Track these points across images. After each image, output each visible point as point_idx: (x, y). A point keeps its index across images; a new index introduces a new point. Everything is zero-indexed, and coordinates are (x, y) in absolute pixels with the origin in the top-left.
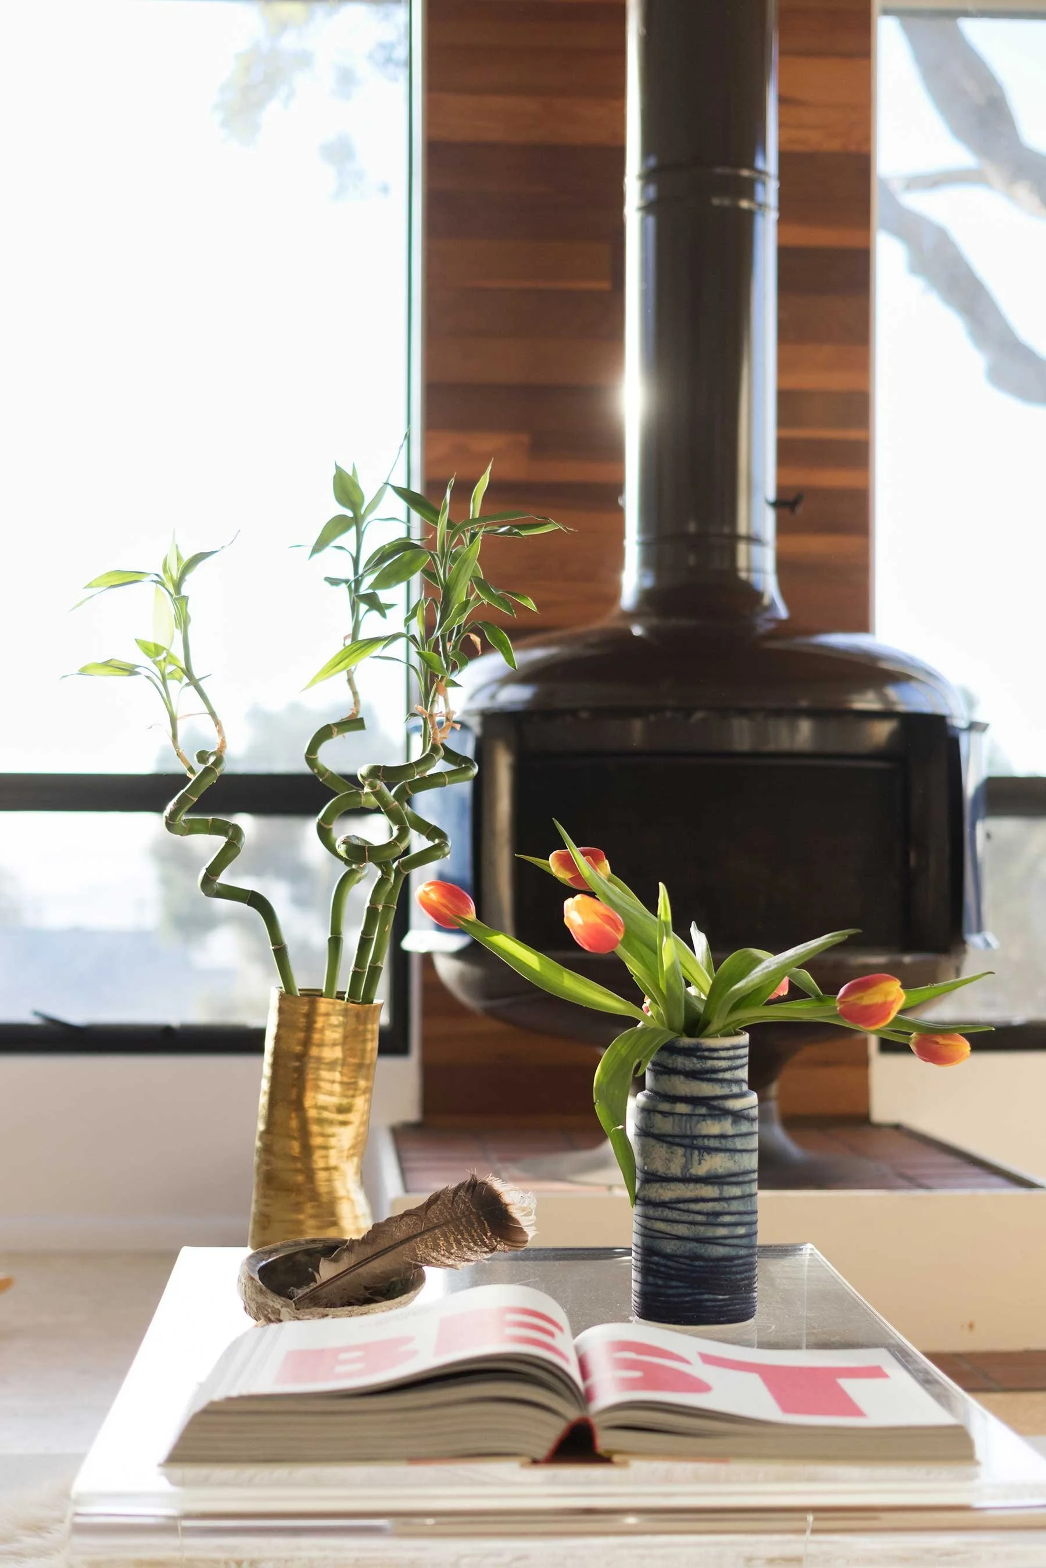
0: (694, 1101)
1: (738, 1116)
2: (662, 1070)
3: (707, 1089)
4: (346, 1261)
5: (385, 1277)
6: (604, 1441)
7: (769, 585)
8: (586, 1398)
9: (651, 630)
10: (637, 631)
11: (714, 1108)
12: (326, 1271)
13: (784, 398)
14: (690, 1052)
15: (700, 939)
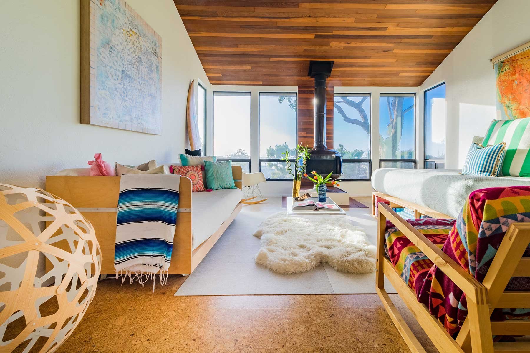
0: (322, 188)
1: (325, 189)
2: (320, 186)
3: (323, 187)
4: (300, 198)
5: (303, 199)
6: (318, 209)
7: (325, 146)
8: (316, 207)
9: (316, 149)
10: (315, 149)
11: (323, 188)
12: (299, 199)
13: (327, 129)
14: (322, 185)
15: (322, 177)
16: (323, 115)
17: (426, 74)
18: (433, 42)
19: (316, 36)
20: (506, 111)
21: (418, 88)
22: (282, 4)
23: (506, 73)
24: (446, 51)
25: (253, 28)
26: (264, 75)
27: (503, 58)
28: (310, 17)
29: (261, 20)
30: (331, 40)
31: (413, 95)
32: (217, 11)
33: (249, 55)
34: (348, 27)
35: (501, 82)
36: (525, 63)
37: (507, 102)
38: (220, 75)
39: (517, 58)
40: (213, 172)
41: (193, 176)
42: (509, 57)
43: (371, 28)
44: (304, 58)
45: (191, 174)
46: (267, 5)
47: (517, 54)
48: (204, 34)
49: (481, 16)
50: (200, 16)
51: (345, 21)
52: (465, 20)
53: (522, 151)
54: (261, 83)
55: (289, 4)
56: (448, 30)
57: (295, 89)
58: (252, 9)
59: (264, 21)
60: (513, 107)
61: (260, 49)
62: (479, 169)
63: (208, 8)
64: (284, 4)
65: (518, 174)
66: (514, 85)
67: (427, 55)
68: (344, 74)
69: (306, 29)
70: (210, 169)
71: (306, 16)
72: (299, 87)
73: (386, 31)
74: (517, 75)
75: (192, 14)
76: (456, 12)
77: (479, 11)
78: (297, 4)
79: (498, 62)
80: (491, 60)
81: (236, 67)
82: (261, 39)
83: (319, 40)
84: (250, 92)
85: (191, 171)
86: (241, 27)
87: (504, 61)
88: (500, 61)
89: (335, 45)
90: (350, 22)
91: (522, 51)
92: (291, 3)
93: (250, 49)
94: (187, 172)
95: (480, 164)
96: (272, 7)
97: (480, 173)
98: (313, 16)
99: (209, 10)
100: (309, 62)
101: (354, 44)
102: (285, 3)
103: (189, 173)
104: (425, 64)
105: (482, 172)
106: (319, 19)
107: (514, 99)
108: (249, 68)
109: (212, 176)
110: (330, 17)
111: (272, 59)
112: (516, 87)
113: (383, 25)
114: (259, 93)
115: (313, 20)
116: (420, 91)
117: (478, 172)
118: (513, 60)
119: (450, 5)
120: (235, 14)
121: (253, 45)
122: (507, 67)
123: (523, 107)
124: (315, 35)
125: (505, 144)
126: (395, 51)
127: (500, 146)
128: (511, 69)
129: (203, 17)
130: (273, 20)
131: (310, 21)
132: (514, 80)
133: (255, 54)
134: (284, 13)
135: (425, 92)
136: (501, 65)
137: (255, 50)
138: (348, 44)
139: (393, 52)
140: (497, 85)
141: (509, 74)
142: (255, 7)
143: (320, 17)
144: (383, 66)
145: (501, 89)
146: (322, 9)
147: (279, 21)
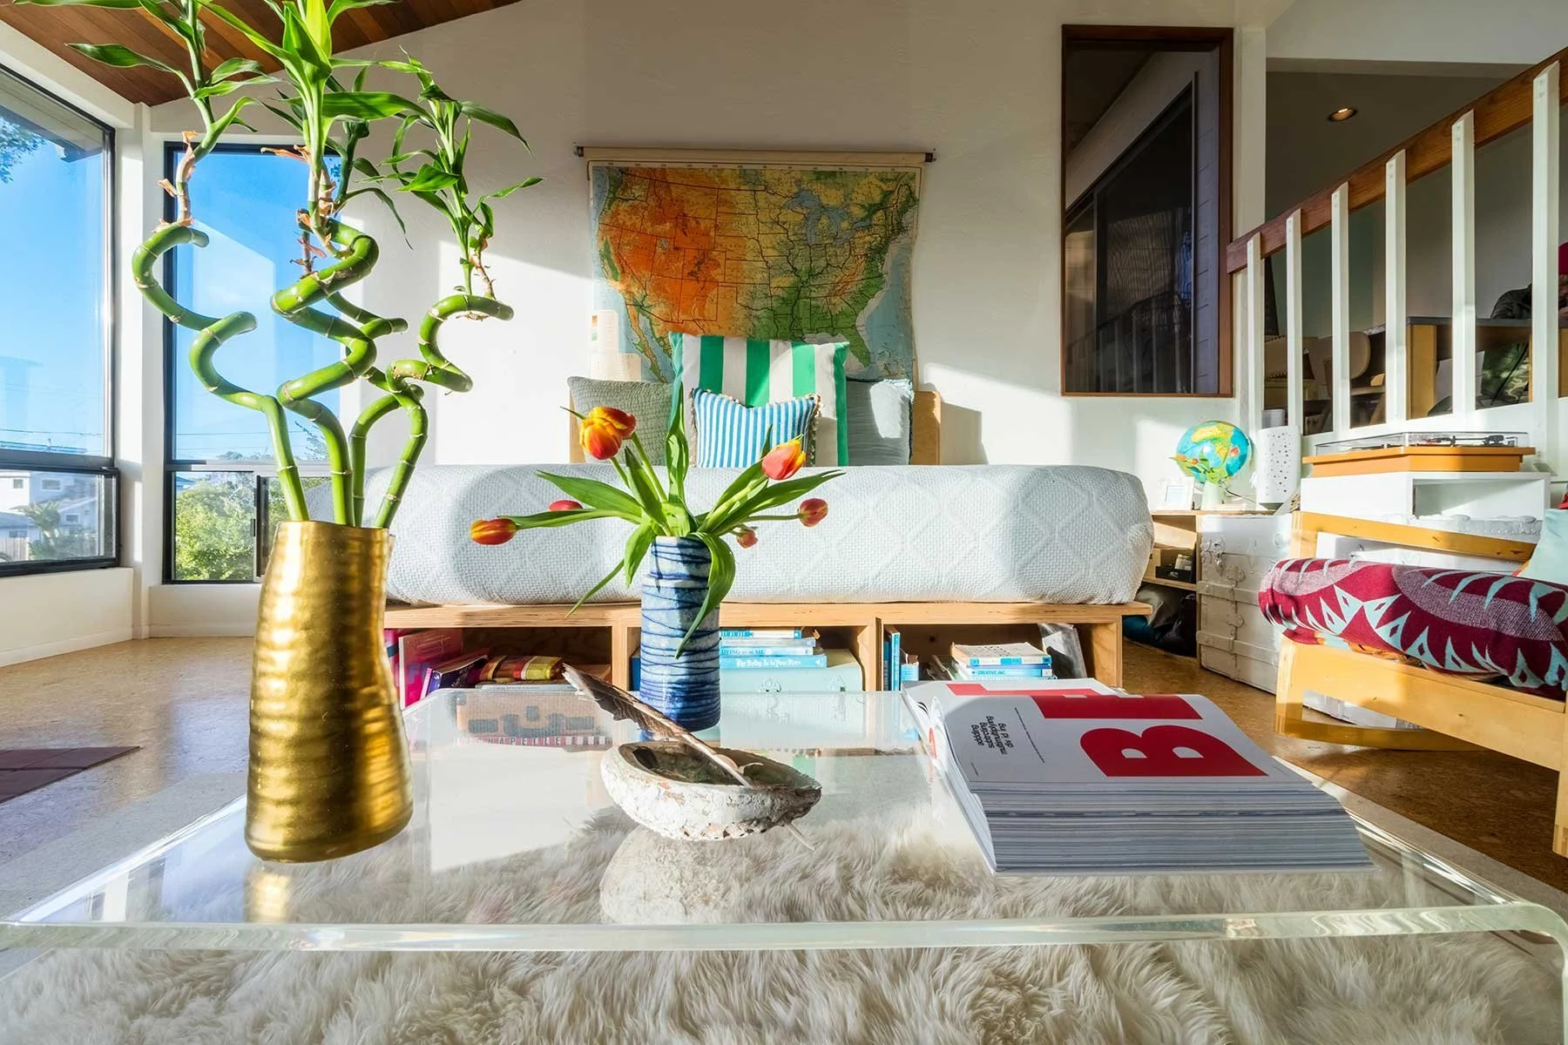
20: (637, 318)
23: (633, 207)
27: (627, 160)
35: (614, 227)
36: (692, 200)
37: (638, 292)
39: (670, 180)
42: (643, 165)
47: (668, 165)
60: (655, 310)
66: (659, 250)
74: (669, 225)
79: (606, 164)
80: (580, 149)
87: (627, 169)
88: (615, 164)
91: (686, 166)
107: (659, 289)
112: (663, 256)
118: (656, 179)
122: (637, 191)
123: (683, 317)
125: (819, 400)
127: (811, 403)
128: (652, 203)
132: (658, 237)
136: (616, 181)
140: (602, 231)
141: (646, 213)
145: (618, 247)
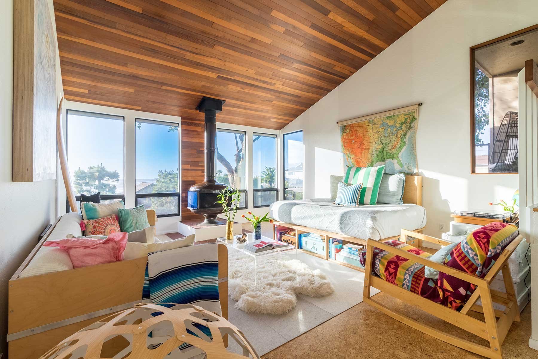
6: (274, 248)
9: (207, 183)
16: (214, 150)
17: (287, 122)
18: (300, 101)
19: (219, 77)
20: (348, 159)
21: (279, 131)
22: (199, 40)
23: (347, 134)
24: (304, 108)
25: (155, 52)
26: (147, 101)
27: (345, 123)
28: (220, 59)
29: (170, 48)
30: (230, 83)
31: (275, 136)
32: (116, 23)
33: (139, 78)
34: (248, 76)
35: (344, 139)
36: (359, 130)
37: (348, 153)
38: (87, 92)
39: (354, 126)
40: (132, 221)
41: (113, 230)
42: (349, 124)
43: (264, 81)
44: (199, 93)
45: (110, 228)
46: (182, 36)
47: (354, 123)
48: (82, 41)
49: (329, 91)
50: (88, 20)
51: (247, 71)
52: (321, 91)
53: (370, 188)
54: (140, 108)
55: (206, 42)
56: (310, 95)
57: (179, 120)
58: (164, 34)
59: (172, 49)
60: (352, 157)
61: (155, 75)
62: (349, 201)
63: (105, 16)
64: (200, 41)
65: (369, 203)
66: (352, 143)
67: (293, 109)
68: (229, 113)
69: (212, 69)
70: (128, 219)
71: (217, 57)
72: (182, 118)
73: (274, 86)
74: (354, 137)
75: (75, 14)
76: (319, 85)
77: (328, 87)
78: (212, 45)
80: (337, 123)
81: (114, 86)
82: (160, 65)
83: (220, 80)
84: (124, 117)
85: (109, 224)
86: (141, 48)
87: (346, 125)
88: (343, 125)
89: (232, 88)
90: (251, 72)
91: (357, 122)
92: (207, 42)
93: (142, 72)
94: (106, 227)
95: (350, 197)
96: (187, 40)
97: (350, 204)
98: (223, 59)
99: (106, 18)
100: (202, 97)
101: (248, 90)
102: (202, 41)
103: (108, 227)
104: (289, 115)
105: (351, 203)
106: (227, 64)
107: (352, 152)
108: (131, 90)
109: (131, 227)
110: (237, 65)
111: (164, 87)
112: (353, 144)
113: (274, 82)
114: (136, 118)
115: (222, 63)
116: (280, 133)
117: (349, 203)
118: (351, 127)
119: (318, 80)
120: (140, 33)
121: (147, 69)
122: (348, 130)
123: (358, 158)
124: (218, 75)
125: (362, 184)
126: (274, 102)
127: (360, 185)
128: (350, 132)
129: (92, 23)
130: (182, 52)
131: (218, 63)
132: (352, 140)
133: (147, 78)
134: (196, 48)
135: (284, 135)
136: (344, 129)
137: (151, 75)
138: (243, 89)
139: (273, 102)
140: (342, 141)
141: (349, 135)
142: (168, 34)
143: (229, 62)
144: (262, 111)
145: (344, 143)
146: (233, 56)
147: (188, 54)
